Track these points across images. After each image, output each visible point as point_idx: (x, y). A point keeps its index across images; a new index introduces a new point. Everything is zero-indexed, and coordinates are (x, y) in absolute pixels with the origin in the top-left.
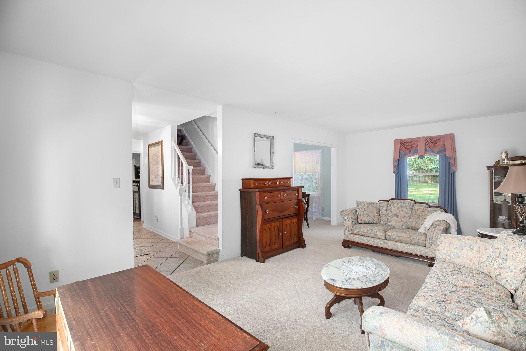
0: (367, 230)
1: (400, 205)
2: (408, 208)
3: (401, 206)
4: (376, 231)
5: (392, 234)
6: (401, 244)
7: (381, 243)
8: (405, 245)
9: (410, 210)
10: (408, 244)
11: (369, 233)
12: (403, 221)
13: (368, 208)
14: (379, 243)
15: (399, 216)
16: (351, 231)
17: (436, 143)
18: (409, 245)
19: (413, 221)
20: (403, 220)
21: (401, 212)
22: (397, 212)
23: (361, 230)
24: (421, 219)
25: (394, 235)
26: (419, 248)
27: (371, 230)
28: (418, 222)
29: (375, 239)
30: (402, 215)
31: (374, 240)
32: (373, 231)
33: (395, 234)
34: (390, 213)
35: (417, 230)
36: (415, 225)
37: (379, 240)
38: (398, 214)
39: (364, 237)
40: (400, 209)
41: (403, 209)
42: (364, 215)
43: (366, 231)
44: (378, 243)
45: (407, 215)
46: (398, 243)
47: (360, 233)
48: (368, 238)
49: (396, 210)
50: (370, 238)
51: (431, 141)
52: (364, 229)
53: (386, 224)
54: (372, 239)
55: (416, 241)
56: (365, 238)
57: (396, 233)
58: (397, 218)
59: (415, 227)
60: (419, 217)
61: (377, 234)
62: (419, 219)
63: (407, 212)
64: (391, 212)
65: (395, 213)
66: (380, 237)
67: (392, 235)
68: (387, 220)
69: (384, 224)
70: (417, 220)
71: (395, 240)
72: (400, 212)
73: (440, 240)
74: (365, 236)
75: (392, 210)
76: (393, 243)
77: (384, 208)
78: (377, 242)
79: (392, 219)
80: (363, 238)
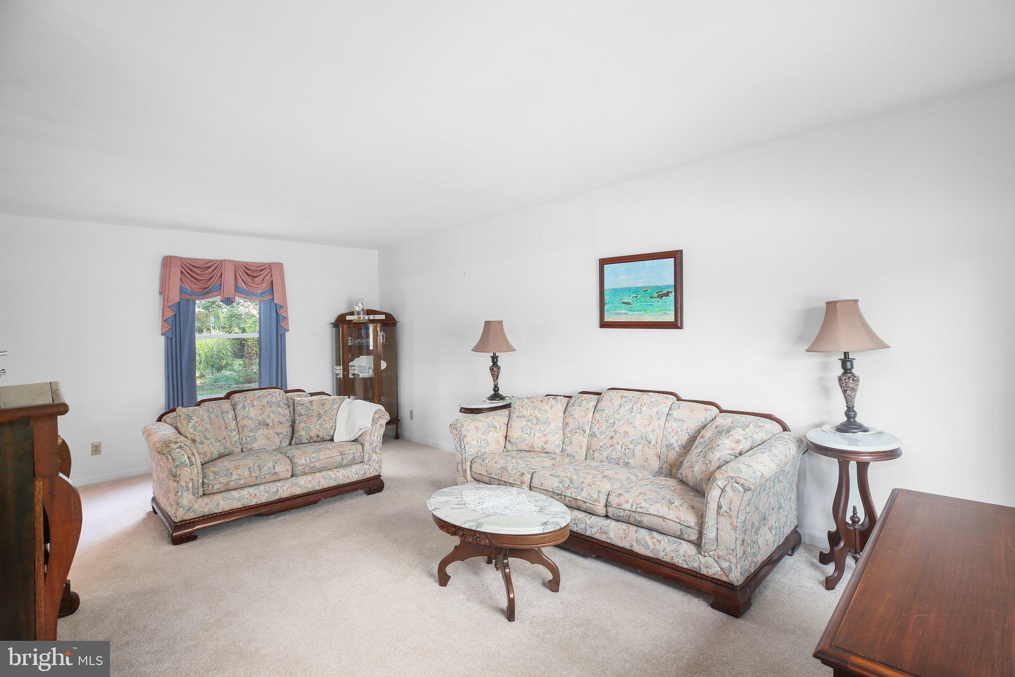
0: (250, 471)
1: (265, 401)
2: (281, 404)
3: (268, 403)
4: (270, 464)
5: (308, 459)
6: (324, 473)
7: (285, 488)
8: (330, 473)
9: (286, 407)
10: (335, 470)
11: (256, 475)
12: (281, 434)
13: (210, 419)
14: (281, 490)
15: (270, 425)
16: (201, 489)
17: (256, 277)
18: (338, 470)
19: (312, 427)
20: (279, 431)
21: (271, 414)
22: (264, 416)
23: (234, 477)
24: (327, 419)
25: (312, 460)
26: (354, 468)
27: (259, 466)
28: (321, 425)
29: (269, 485)
30: (276, 421)
31: (267, 489)
32: (265, 468)
33: (312, 458)
34: (248, 422)
35: (332, 440)
36: (318, 432)
37: (279, 484)
38: (268, 421)
39: (239, 491)
40: (268, 409)
41: (273, 409)
42: (208, 439)
43: (247, 473)
44: (277, 491)
45: (284, 420)
46: (318, 475)
47: (232, 484)
48: (251, 490)
49: (260, 414)
50: (255, 487)
51: (246, 270)
52: (239, 472)
53: (245, 450)
54: (262, 487)
55: (350, 458)
56: (245, 493)
57: (313, 455)
58: (267, 430)
59: (318, 436)
60: (320, 416)
61: (276, 470)
62: (322, 420)
63: (282, 412)
64: (251, 419)
65: (261, 420)
66: (283, 476)
67: (308, 461)
68: (244, 441)
69: (239, 450)
70: (319, 422)
71: (313, 471)
72: (269, 416)
73: (465, 429)
74: (242, 487)
75: (252, 415)
76: (309, 477)
77: (230, 416)
78: (274, 490)
79: (257, 435)
80: (239, 493)
